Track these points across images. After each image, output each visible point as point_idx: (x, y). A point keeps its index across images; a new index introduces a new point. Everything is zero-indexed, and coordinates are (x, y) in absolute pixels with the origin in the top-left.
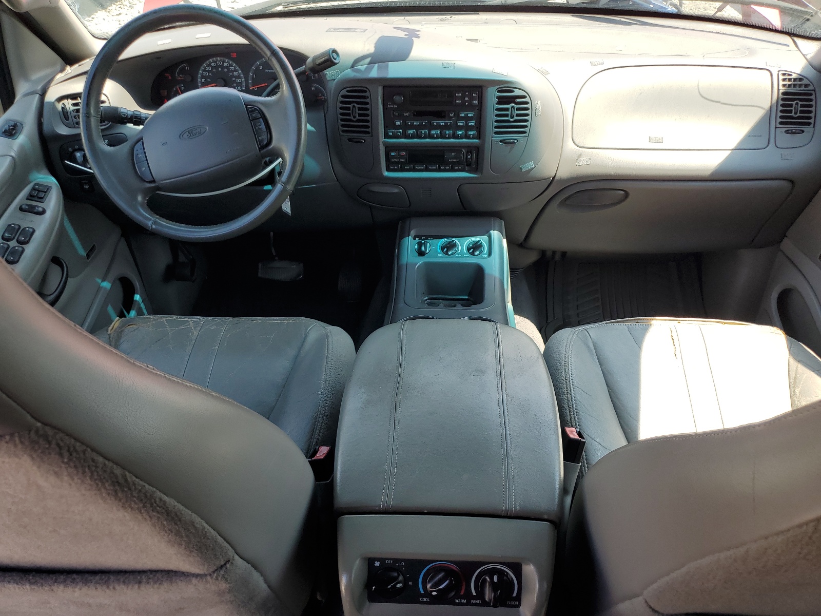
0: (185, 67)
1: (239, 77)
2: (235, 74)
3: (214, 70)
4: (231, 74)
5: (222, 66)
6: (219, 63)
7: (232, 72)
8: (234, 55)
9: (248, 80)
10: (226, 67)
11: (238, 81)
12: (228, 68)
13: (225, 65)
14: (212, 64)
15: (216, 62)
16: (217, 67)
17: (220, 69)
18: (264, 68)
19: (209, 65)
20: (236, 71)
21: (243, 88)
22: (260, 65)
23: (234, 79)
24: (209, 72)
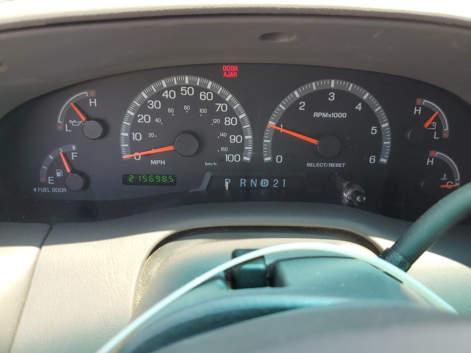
0: (86, 100)
1: (238, 130)
2: (229, 121)
3: (170, 110)
4: (217, 121)
5: (194, 101)
6: (187, 92)
7: (221, 116)
8: (231, 72)
9: (262, 139)
10: (205, 104)
11: (234, 139)
12: (210, 106)
13: (204, 96)
14: (166, 95)
15: (177, 88)
16: (181, 100)
17: (186, 108)
18: (310, 109)
19: (157, 96)
20: (231, 113)
21: (245, 158)
22: (300, 100)
23: (223, 135)
24: (154, 113)
